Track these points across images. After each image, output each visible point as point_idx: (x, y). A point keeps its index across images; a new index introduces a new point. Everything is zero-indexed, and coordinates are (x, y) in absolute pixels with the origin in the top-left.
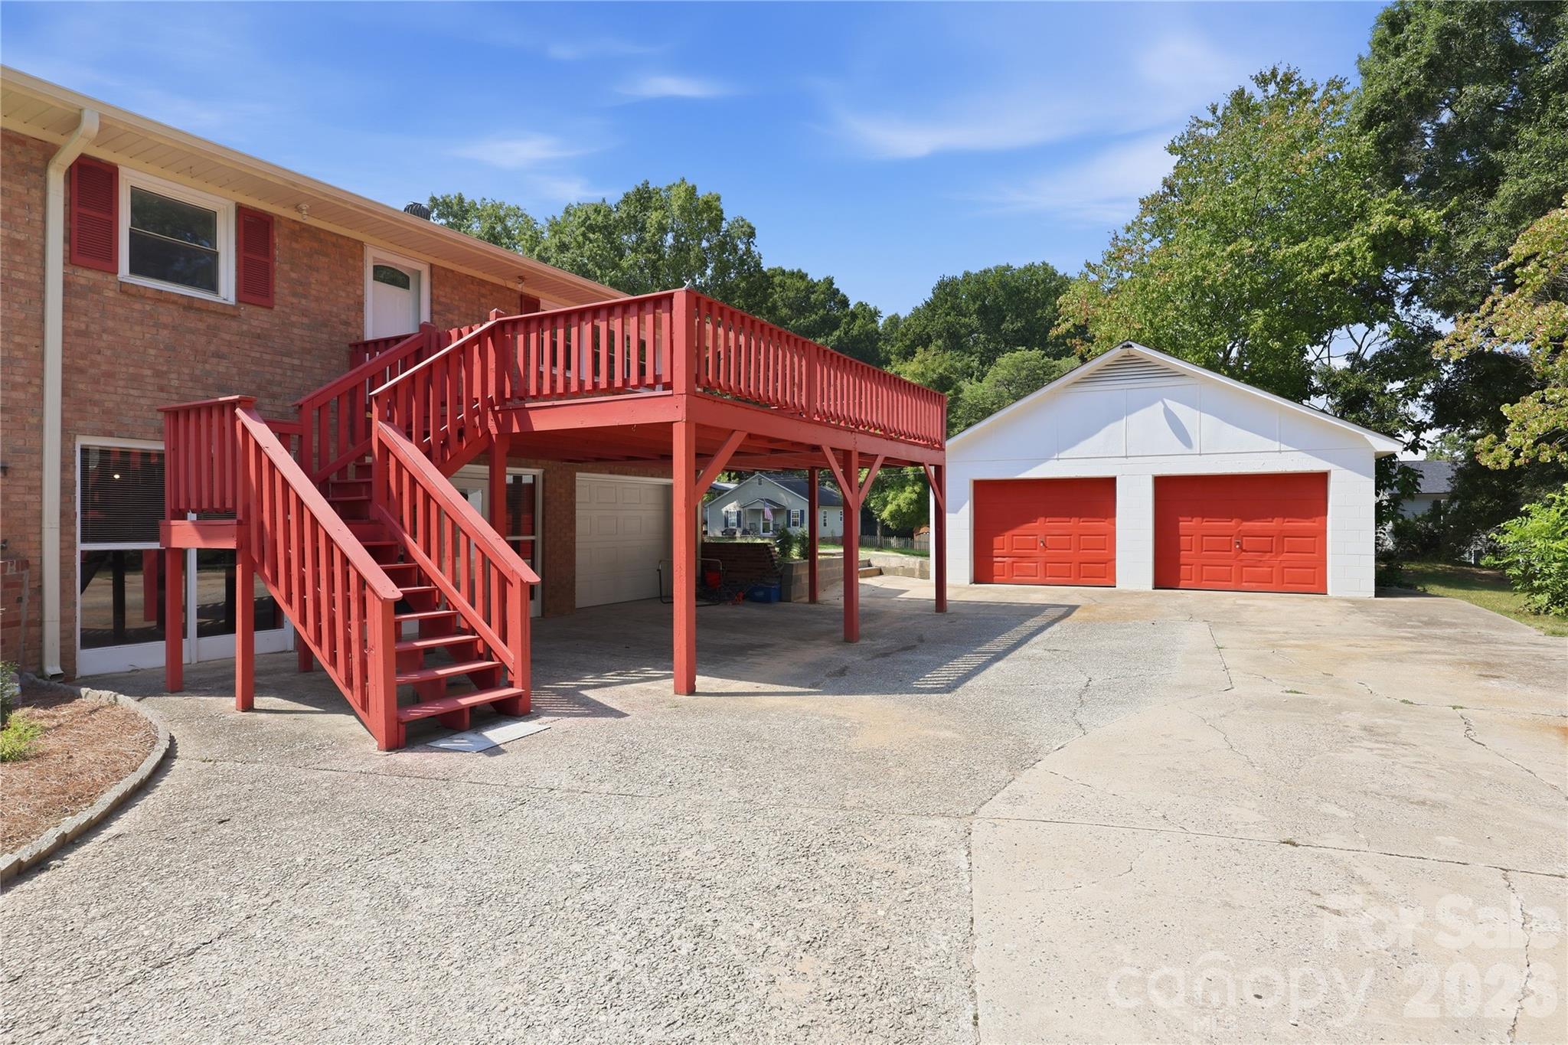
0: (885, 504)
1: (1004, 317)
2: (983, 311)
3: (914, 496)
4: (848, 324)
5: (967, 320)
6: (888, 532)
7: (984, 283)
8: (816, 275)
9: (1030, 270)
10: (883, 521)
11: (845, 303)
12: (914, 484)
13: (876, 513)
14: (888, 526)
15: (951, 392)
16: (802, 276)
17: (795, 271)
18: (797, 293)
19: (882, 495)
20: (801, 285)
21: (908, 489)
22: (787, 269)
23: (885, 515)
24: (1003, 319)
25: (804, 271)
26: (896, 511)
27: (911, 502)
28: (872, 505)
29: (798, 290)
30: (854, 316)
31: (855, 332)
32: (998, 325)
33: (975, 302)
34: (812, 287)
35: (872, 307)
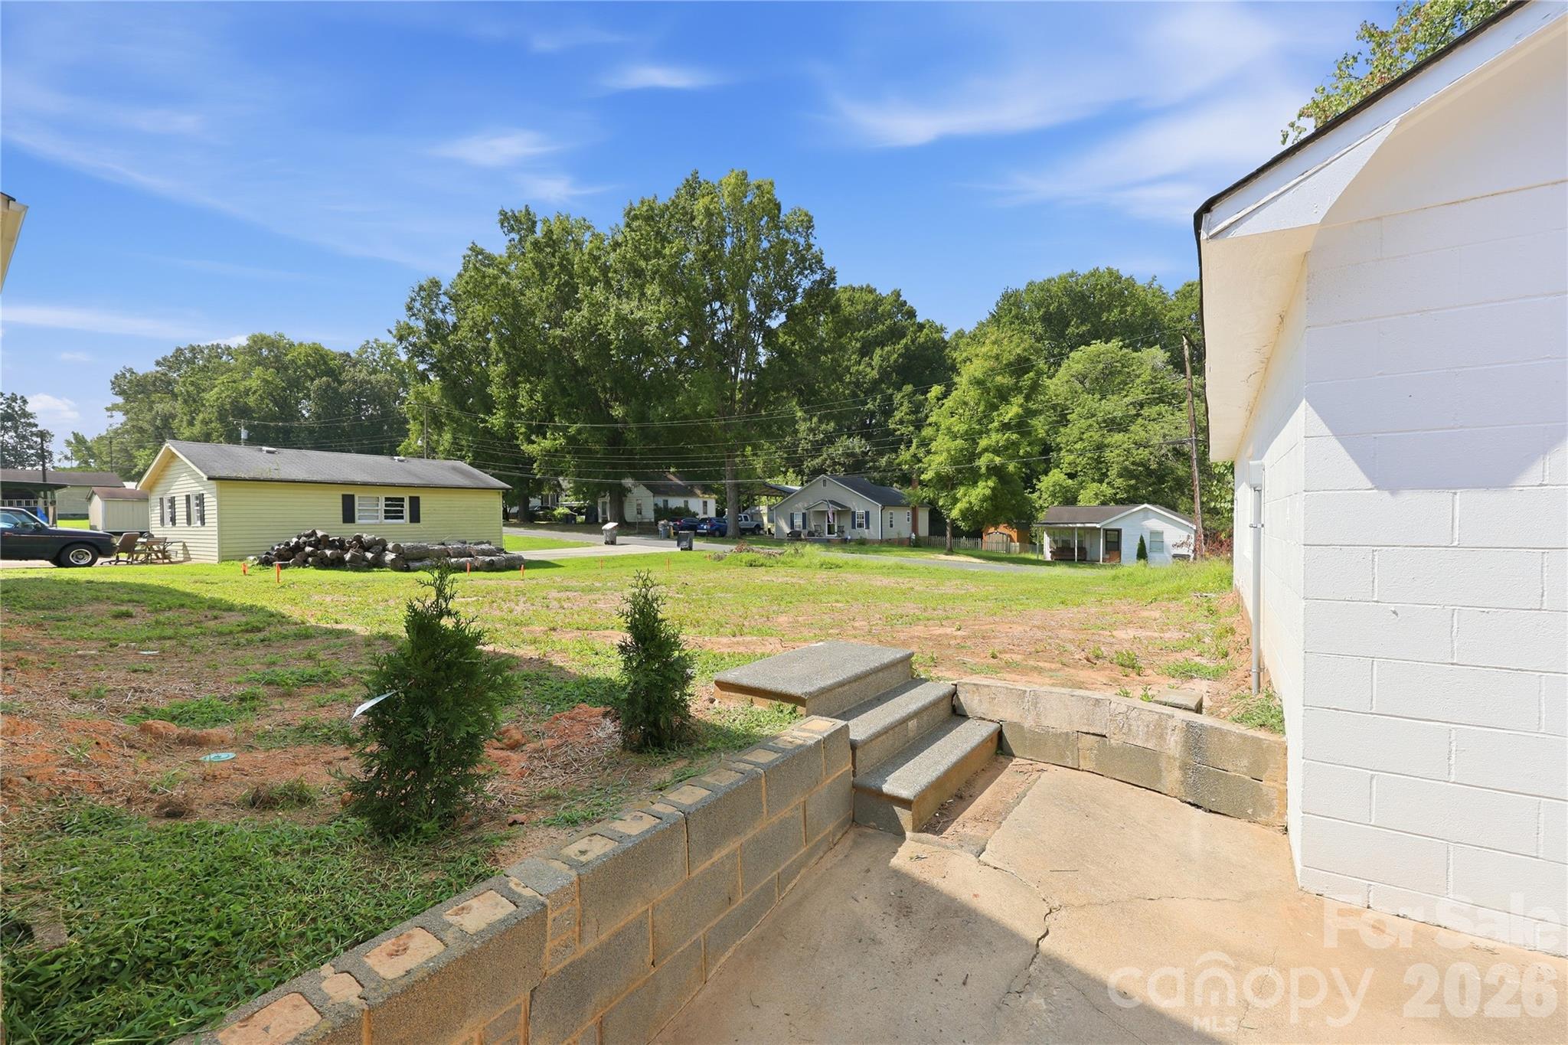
0: (955, 501)
1: (1070, 322)
2: (1047, 319)
3: (988, 492)
4: (915, 333)
5: (1031, 327)
6: (957, 533)
7: (1048, 290)
8: (884, 290)
9: (1094, 276)
10: (953, 521)
11: (911, 314)
12: (988, 479)
13: (946, 512)
14: (958, 527)
15: (1032, 374)
16: (871, 291)
17: (864, 286)
18: (865, 305)
19: (952, 493)
20: (870, 298)
21: (981, 484)
22: (856, 285)
23: (955, 513)
24: (1068, 325)
25: (873, 286)
26: (967, 509)
27: (985, 499)
28: (940, 504)
29: (866, 303)
30: (921, 327)
31: (922, 340)
32: (1063, 332)
33: (1039, 310)
34: (878, 301)
35: (938, 324)
